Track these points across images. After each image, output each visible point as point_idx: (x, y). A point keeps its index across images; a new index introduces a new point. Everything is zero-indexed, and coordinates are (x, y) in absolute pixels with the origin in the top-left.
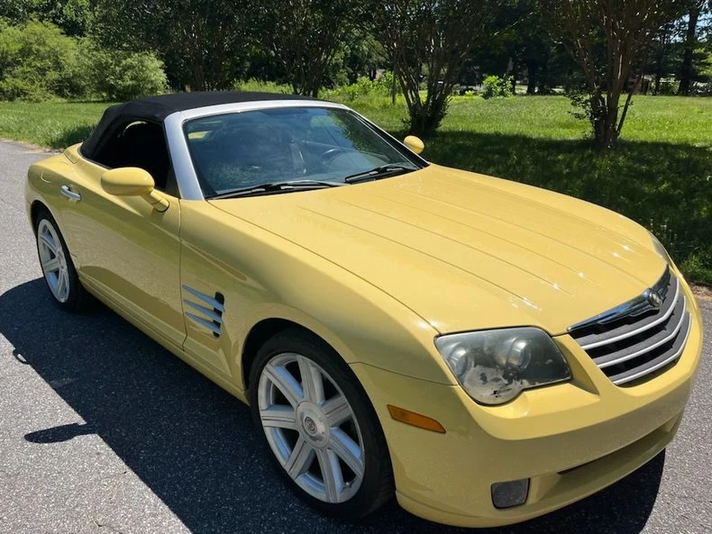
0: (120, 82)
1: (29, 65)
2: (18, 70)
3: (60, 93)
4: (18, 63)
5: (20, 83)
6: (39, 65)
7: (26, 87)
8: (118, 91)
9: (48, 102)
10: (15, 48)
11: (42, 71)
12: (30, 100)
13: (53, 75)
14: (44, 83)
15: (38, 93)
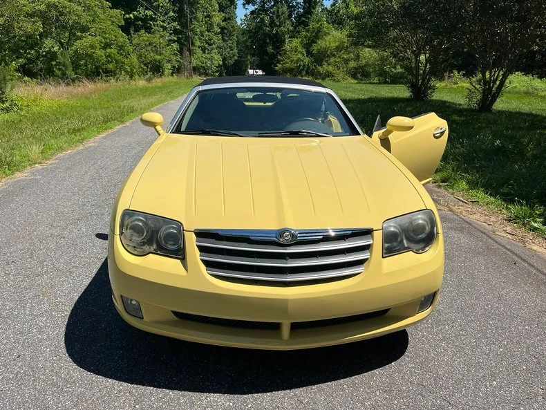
0: (393, 70)
1: (339, 57)
2: (332, 60)
3: (354, 76)
4: (334, 56)
5: (331, 68)
6: (345, 57)
7: (334, 72)
8: (391, 76)
9: (346, 82)
10: (334, 45)
11: (347, 61)
12: (334, 80)
13: (352, 64)
14: (345, 69)
15: (340, 74)
